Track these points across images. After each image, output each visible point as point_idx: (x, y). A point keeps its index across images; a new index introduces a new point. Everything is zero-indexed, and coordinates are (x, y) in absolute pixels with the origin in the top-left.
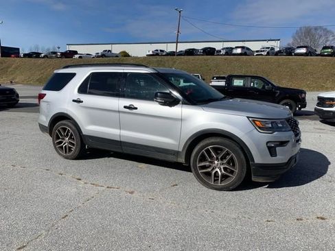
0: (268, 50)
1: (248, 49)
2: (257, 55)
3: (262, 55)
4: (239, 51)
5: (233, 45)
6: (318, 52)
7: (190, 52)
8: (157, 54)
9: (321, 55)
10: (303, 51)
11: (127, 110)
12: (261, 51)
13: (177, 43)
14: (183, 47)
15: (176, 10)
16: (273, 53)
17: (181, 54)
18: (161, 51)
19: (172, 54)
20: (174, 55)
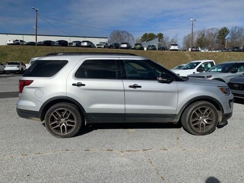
0: (104, 44)
1: (91, 43)
2: (98, 47)
3: (101, 47)
4: (86, 44)
5: (81, 39)
6: (133, 47)
7: (48, 43)
8: (18, 44)
9: (135, 49)
10: (125, 46)
11: (132, 89)
12: (100, 45)
13: (36, 35)
14: (41, 39)
15: (34, 9)
16: (107, 46)
17: (40, 44)
18: (20, 41)
19: (32, 44)
20: (35, 45)
